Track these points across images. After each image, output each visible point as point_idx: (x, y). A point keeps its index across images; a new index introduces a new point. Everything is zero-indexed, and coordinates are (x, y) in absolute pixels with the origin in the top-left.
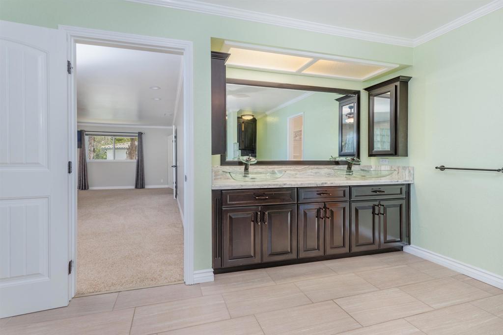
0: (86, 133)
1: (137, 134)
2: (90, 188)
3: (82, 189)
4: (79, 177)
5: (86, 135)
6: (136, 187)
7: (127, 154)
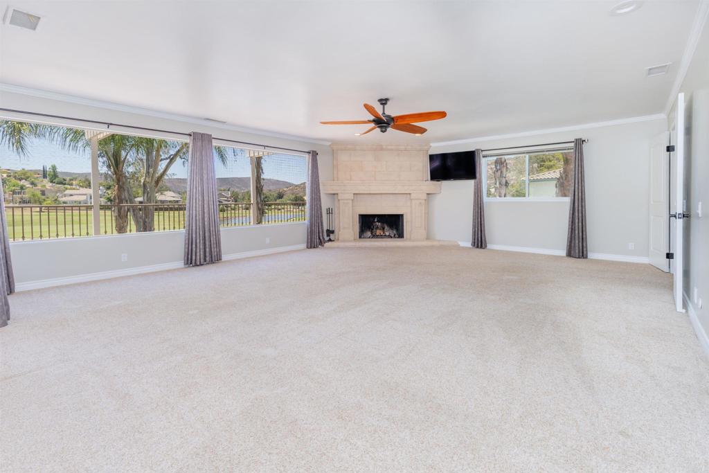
0: (484, 153)
1: (573, 145)
2: (489, 246)
3: (478, 247)
4: (474, 227)
5: (484, 157)
6: (569, 254)
7: (556, 187)
